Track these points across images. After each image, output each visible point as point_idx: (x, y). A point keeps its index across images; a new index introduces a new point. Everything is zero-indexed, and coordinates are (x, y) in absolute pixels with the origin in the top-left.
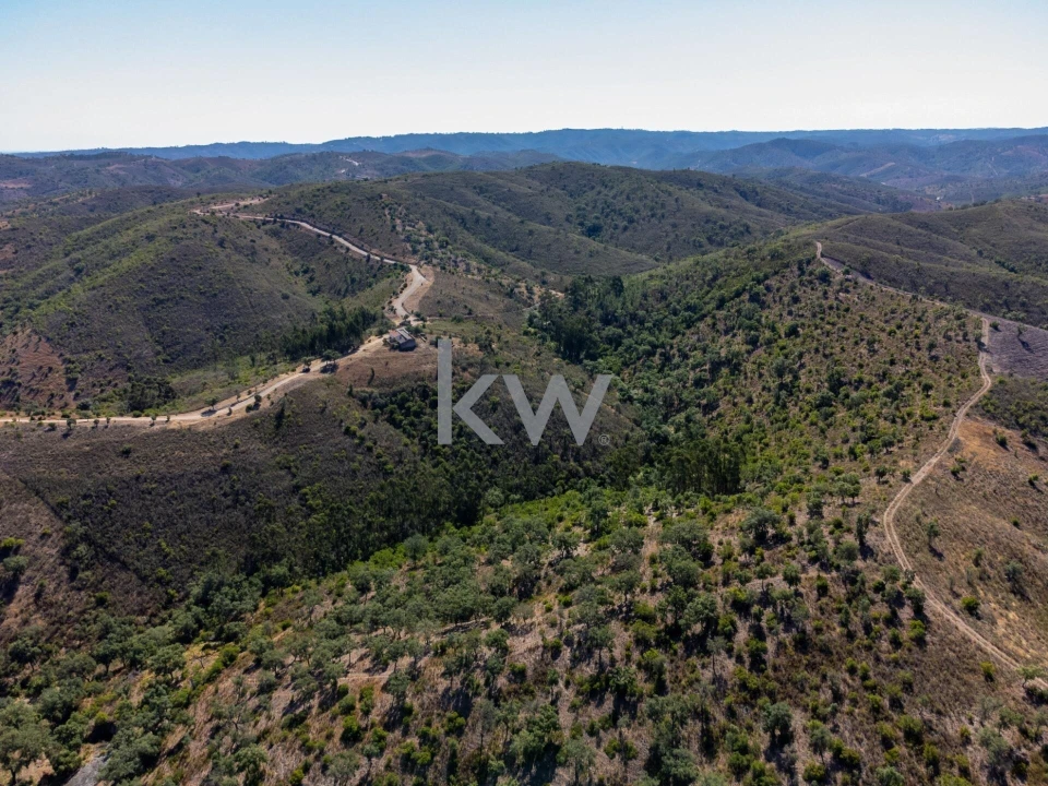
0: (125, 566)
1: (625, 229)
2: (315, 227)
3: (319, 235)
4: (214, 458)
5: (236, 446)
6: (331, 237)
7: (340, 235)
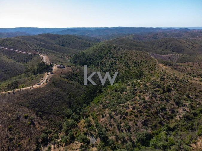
0: (50, 114)
1: (69, 45)
2: (7, 48)
3: (10, 50)
4: (49, 92)
5: (51, 89)
6: (14, 50)
7: (16, 50)
